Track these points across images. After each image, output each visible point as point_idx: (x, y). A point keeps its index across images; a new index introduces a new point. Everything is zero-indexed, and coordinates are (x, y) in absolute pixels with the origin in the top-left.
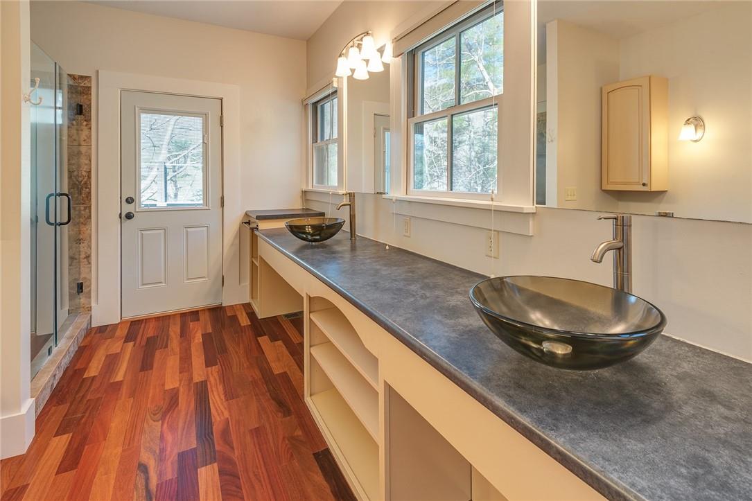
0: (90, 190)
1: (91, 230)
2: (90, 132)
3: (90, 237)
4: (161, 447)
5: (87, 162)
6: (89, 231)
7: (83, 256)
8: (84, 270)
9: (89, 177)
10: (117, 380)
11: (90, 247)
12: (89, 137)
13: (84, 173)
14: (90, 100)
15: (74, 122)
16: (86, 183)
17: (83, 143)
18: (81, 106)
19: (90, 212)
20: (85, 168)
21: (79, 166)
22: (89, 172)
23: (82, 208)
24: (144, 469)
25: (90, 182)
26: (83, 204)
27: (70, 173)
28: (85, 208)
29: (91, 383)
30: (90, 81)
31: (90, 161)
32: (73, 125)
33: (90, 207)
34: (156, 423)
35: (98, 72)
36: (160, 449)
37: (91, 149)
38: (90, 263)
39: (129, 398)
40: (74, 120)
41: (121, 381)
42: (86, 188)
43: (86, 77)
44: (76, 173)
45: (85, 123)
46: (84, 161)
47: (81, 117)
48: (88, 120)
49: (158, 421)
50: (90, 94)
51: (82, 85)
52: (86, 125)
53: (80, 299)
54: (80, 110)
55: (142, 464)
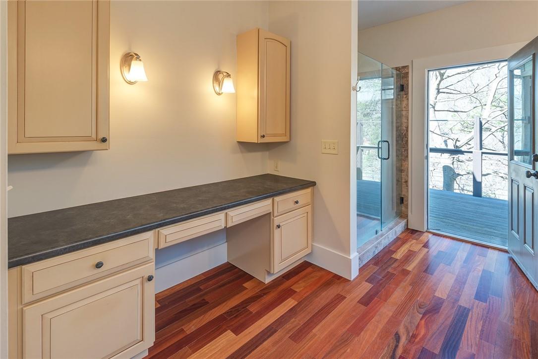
0: (408, 138)
1: (408, 165)
2: (408, 101)
3: (408, 169)
4: (414, 333)
5: (406, 121)
6: (407, 165)
7: (403, 181)
8: (404, 190)
9: (407, 131)
10: (407, 269)
11: (407, 176)
12: (407, 105)
13: (404, 128)
14: (408, 81)
15: (399, 97)
16: (405, 135)
17: (404, 109)
18: (403, 85)
19: (408, 153)
20: (404, 125)
21: (402, 124)
22: (407, 128)
23: (403, 150)
24: (398, 338)
25: (408, 134)
26: (404, 147)
27: (397, 127)
28: (405, 150)
29: (394, 262)
30: (408, 69)
31: (408, 120)
32: (398, 98)
33: (407, 150)
34: (419, 315)
35: (412, 61)
36: (413, 334)
37: (408, 112)
38: (407, 186)
39: (410, 285)
40: (399, 95)
41: (410, 271)
42: (405, 138)
43: (407, 66)
44: (400, 128)
45: (405, 96)
46: (404, 120)
47: (403, 93)
48: (407, 94)
49: (420, 314)
50: (408, 77)
51: (404, 72)
52: (406, 97)
53: (402, 207)
54: (402, 88)
55: (398, 334)
